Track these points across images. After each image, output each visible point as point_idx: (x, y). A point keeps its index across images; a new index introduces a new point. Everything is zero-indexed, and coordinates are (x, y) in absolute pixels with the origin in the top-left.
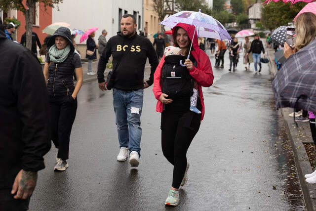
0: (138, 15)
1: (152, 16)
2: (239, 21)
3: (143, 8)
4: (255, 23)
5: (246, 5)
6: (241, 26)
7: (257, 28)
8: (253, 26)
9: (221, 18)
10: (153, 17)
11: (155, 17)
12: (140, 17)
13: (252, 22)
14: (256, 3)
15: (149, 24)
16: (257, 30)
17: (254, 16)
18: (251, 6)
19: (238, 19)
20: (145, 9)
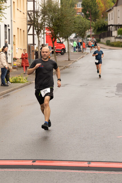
0: (8, 28)
1: (18, 28)
2: (97, 28)
3: (11, 21)
4: (116, 30)
5: (101, 7)
6: (99, 33)
7: (119, 36)
8: (115, 33)
9: (81, 26)
10: (19, 30)
11: (20, 29)
12: (9, 30)
13: (112, 28)
14: (116, 5)
15: (16, 37)
16: (119, 38)
17: (114, 22)
18: (110, 10)
19: (94, 25)
20: (13, 22)
